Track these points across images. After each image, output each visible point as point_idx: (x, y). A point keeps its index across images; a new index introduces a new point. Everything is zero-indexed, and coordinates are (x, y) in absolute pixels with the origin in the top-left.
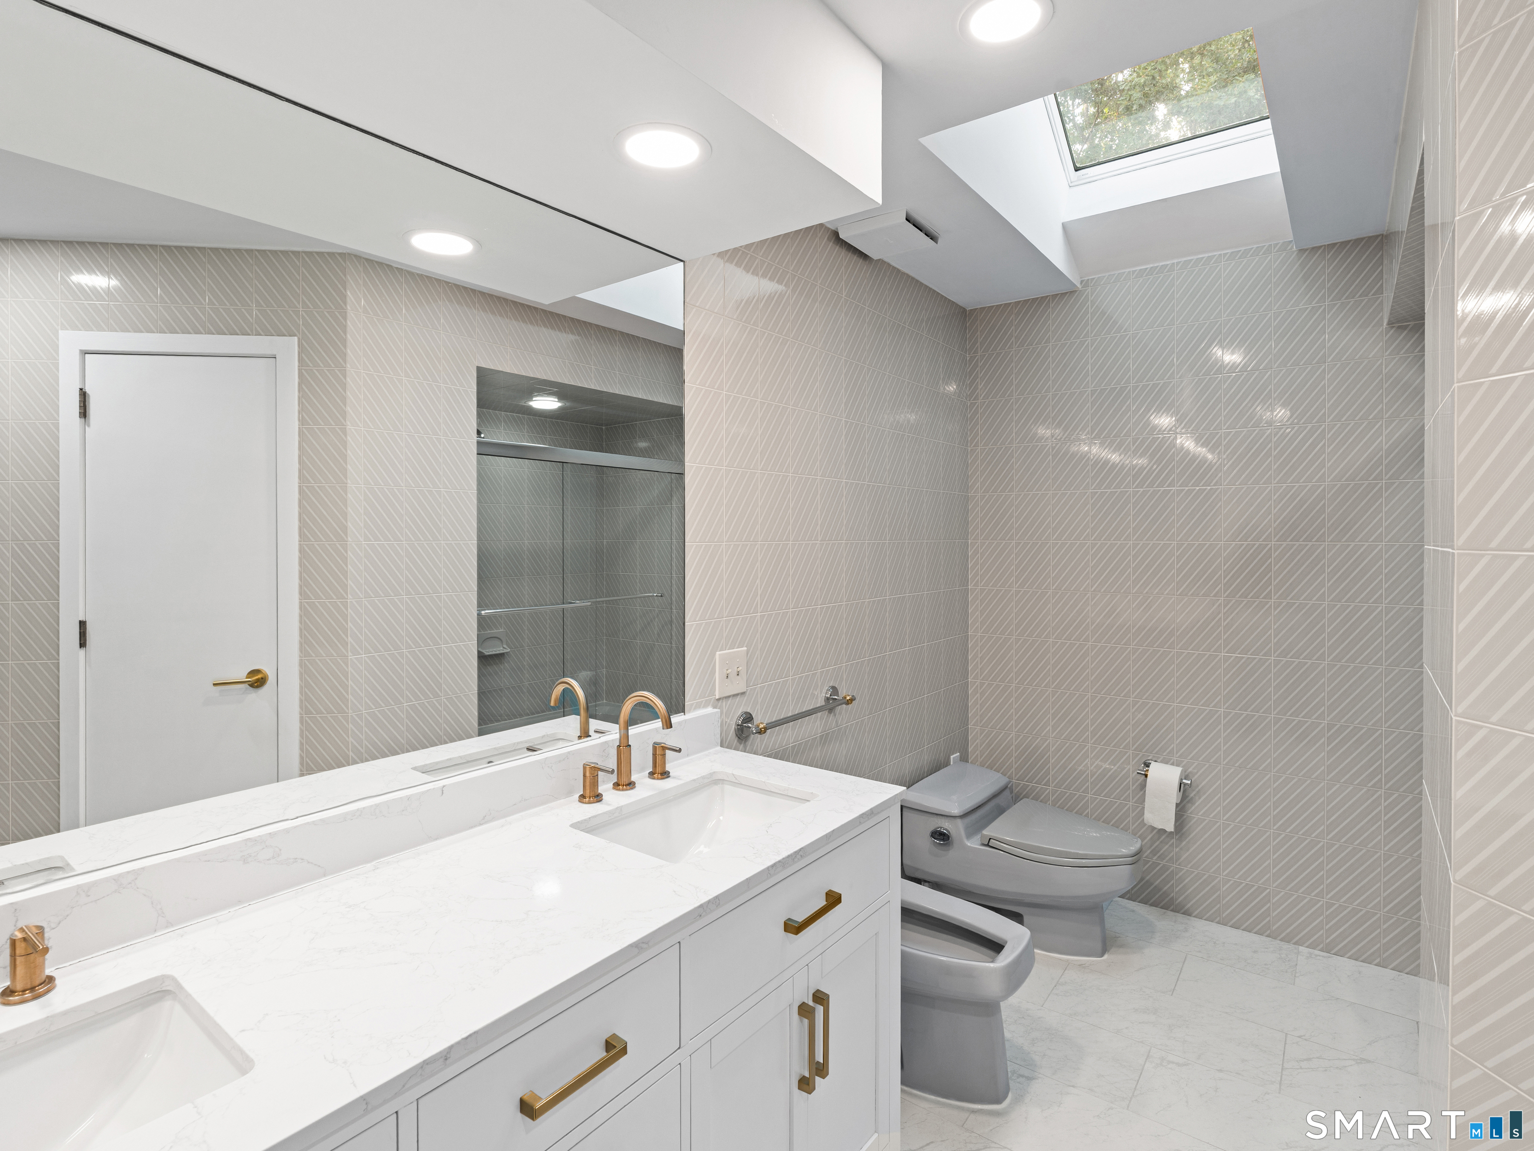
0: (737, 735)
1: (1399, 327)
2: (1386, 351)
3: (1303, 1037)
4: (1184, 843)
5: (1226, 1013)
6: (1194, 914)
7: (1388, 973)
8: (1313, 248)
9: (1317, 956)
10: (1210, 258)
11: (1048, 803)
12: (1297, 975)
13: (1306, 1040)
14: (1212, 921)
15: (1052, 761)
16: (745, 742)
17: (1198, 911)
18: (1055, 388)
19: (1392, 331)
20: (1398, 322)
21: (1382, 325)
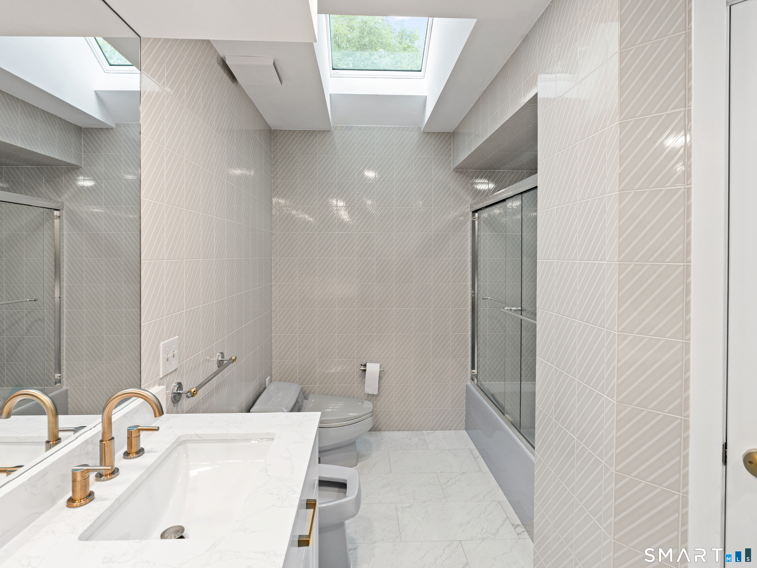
0: (172, 401)
1: (456, 171)
2: (452, 180)
3: (442, 472)
4: (379, 398)
5: (414, 473)
6: (382, 430)
7: (453, 432)
8: (428, 133)
9: (430, 433)
10: (390, 128)
11: (316, 393)
12: (428, 444)
13: (443, 473)
14: (390, 431)
15: (317, 371)
16: (177, 404)
17: (384, 429)
18: (319, 179)
19: (454, 172)
20: (456, 169)
21: (451, 169)
